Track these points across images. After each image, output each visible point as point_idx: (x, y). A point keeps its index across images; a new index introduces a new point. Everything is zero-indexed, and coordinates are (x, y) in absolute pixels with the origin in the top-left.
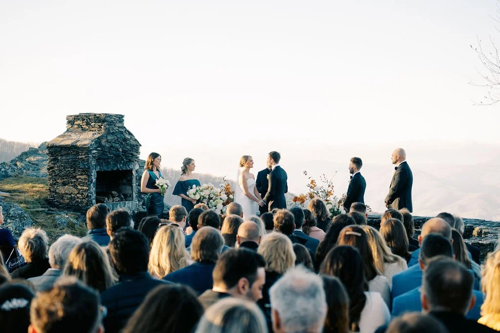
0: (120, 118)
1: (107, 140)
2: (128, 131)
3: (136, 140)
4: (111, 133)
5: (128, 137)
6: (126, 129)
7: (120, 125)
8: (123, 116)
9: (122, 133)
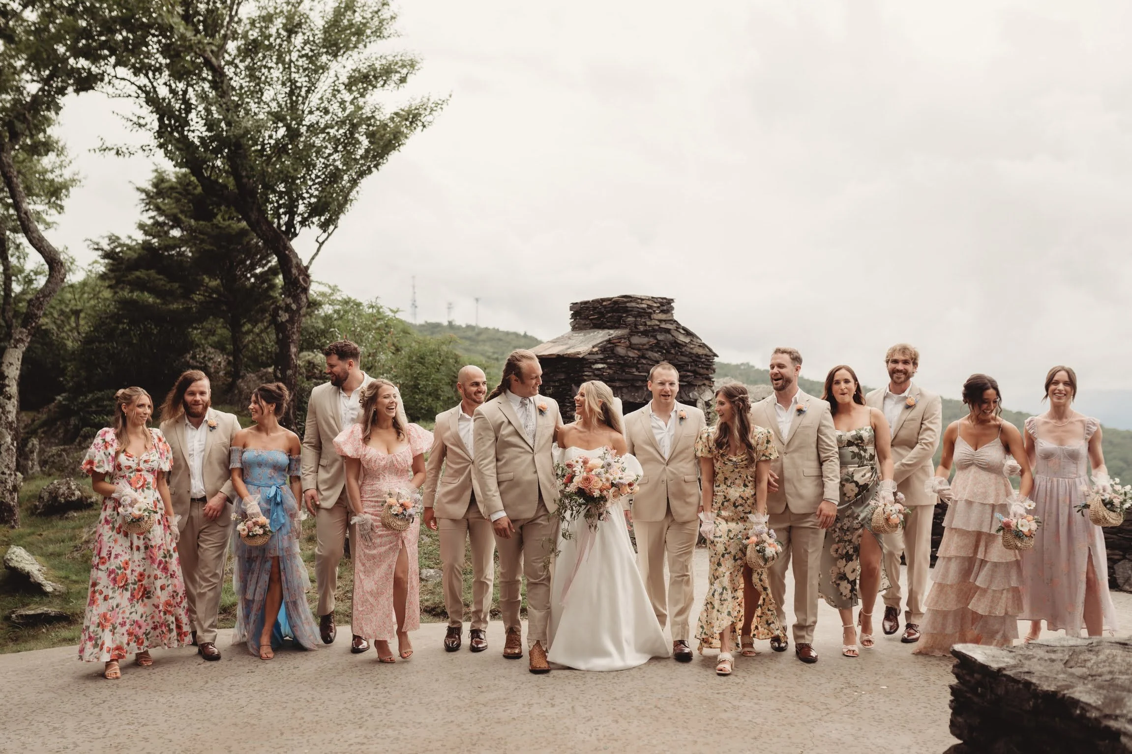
0: (666, 305)
1: (631, 343)
2: (684, 329)
3: (703, 346)
4: (641, 332)
5: (682, 339)
6: (679, 324)
7: (663, 316)
8: (669, 302)
9: (668, 331)
